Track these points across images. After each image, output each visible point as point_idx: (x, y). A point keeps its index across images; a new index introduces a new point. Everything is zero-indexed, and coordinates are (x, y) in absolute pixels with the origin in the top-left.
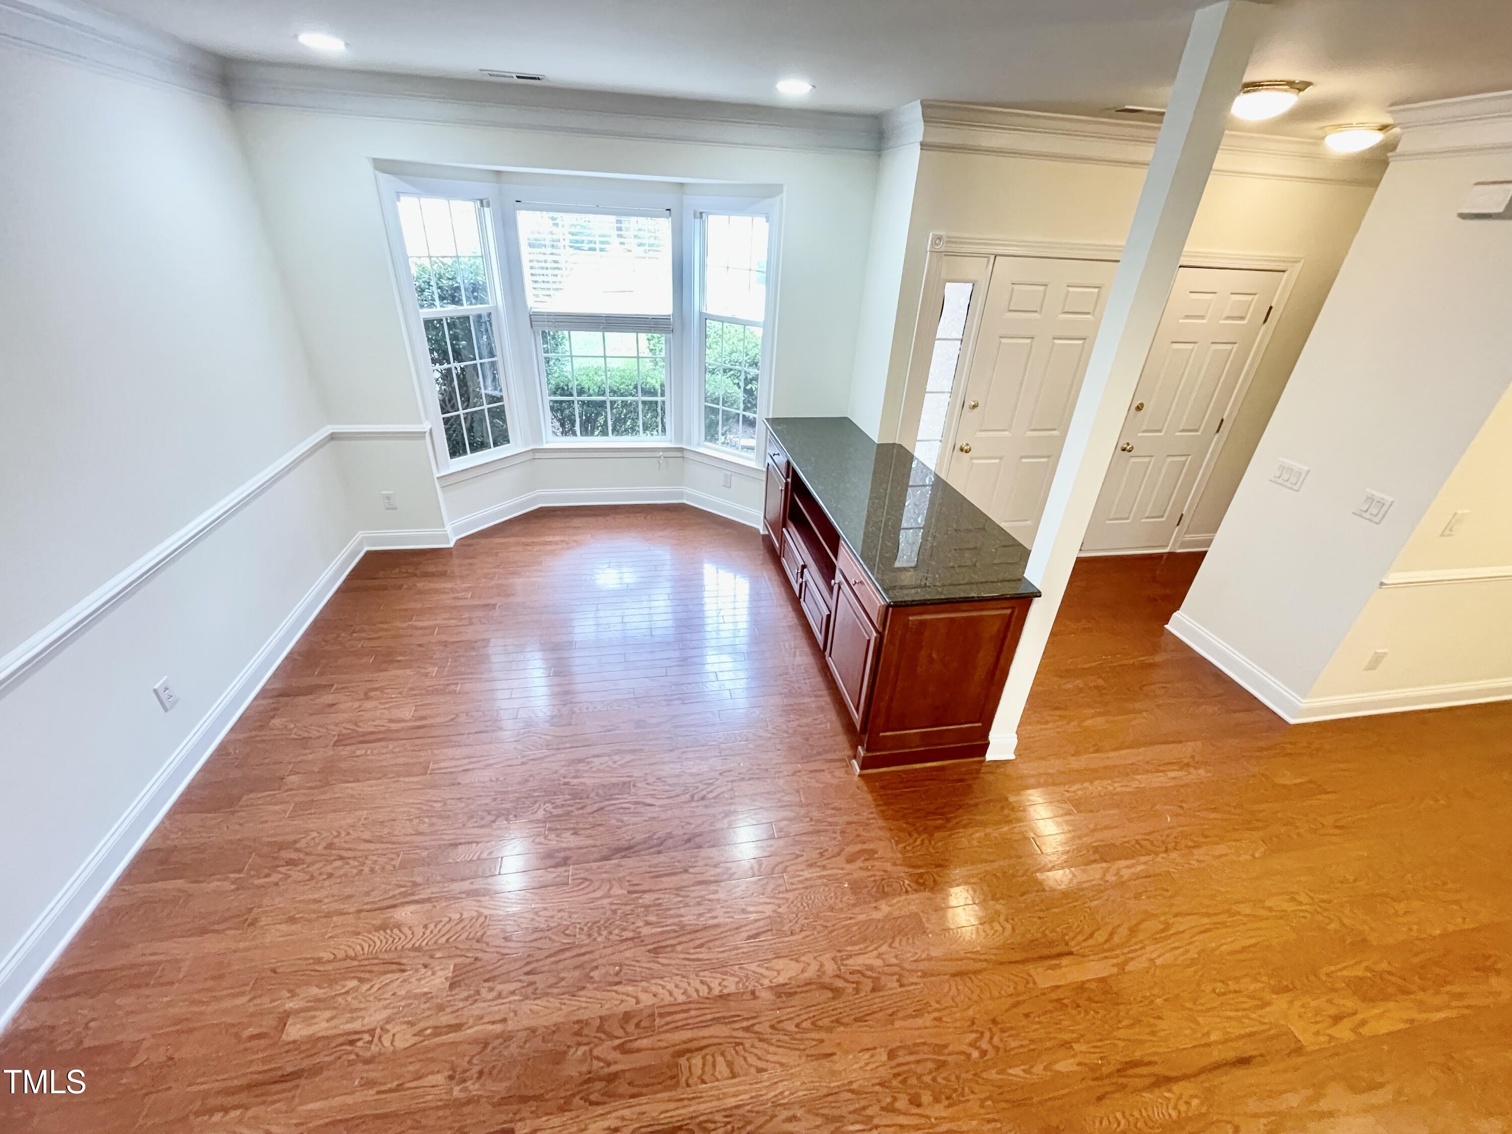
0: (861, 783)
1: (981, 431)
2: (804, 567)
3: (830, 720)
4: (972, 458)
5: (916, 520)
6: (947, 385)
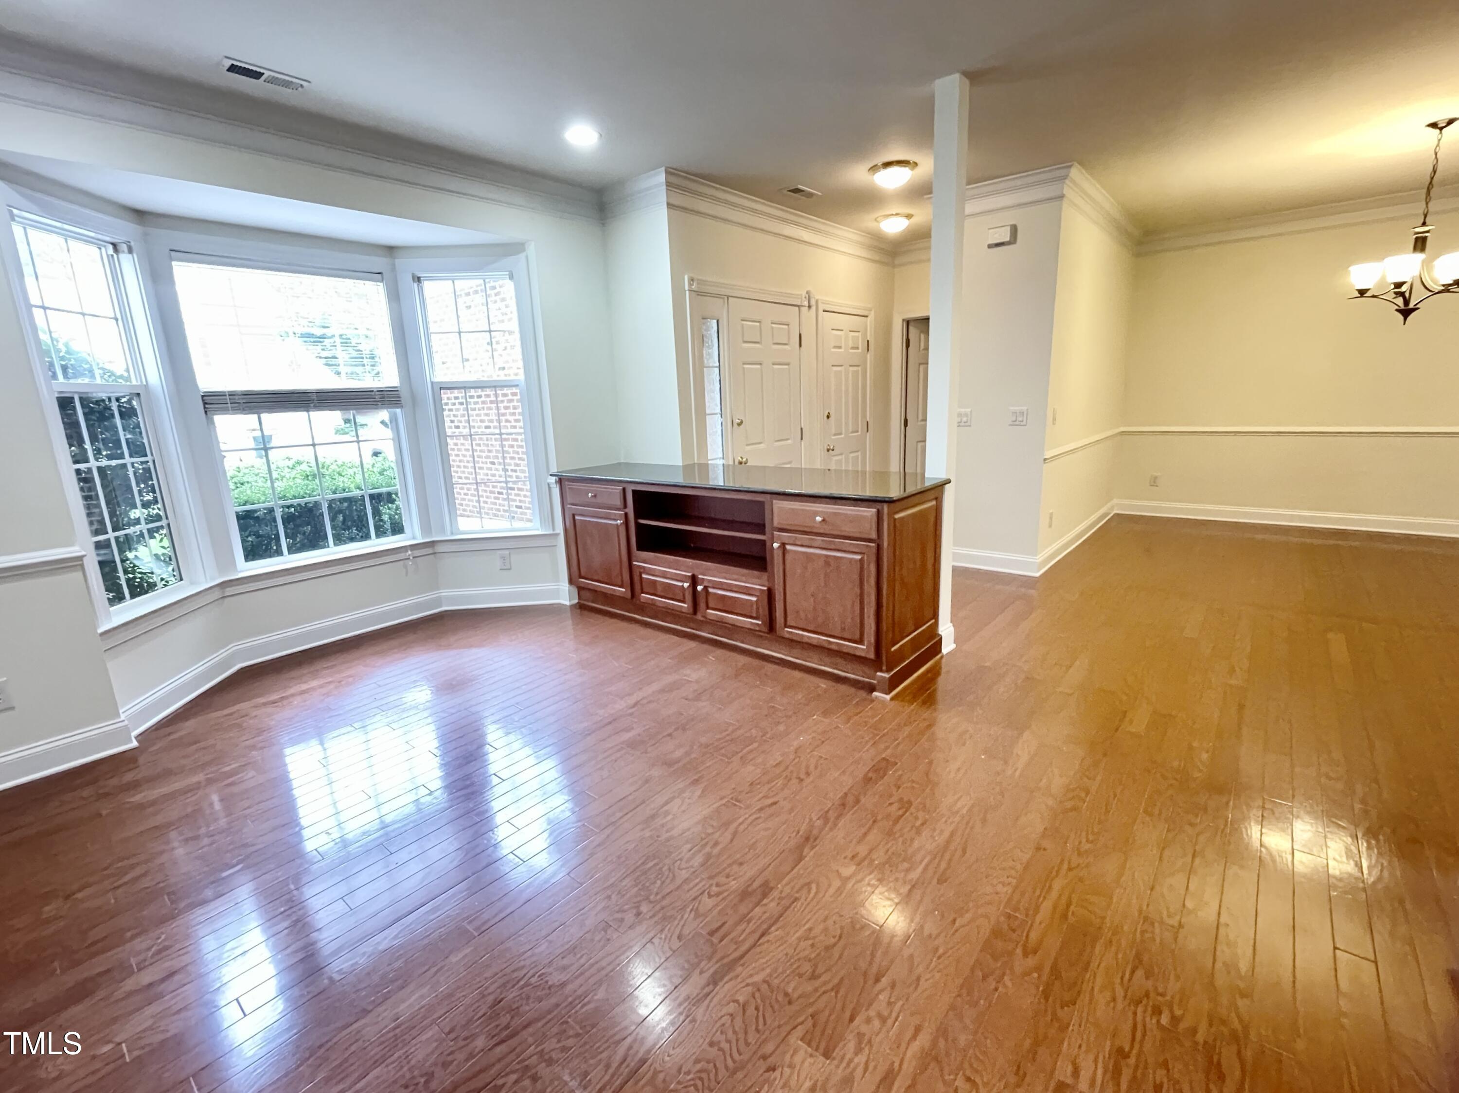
2: (693, 577)
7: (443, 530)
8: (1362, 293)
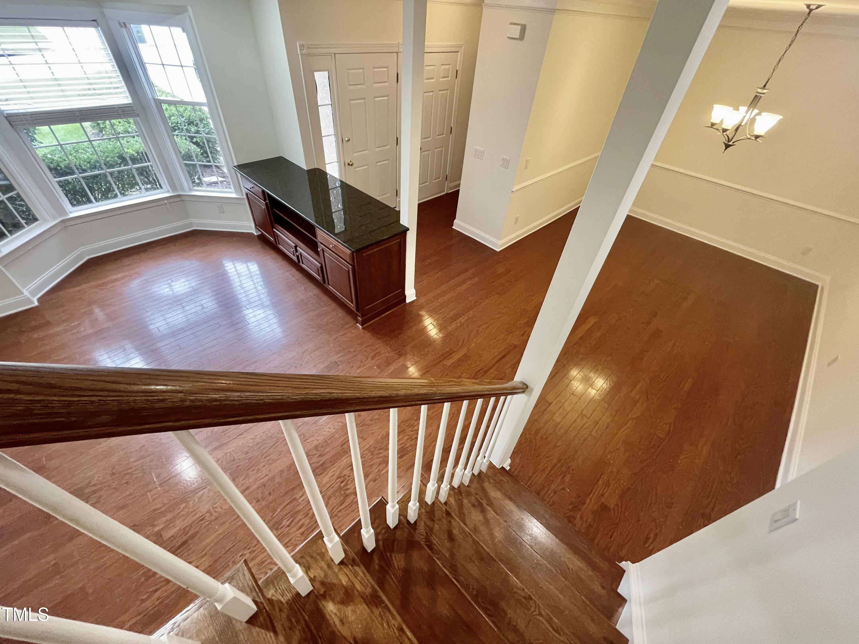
0: (363, 331)
1: (355, 153)
2: (296, 247)
3: (340, 313)
4: (355, 168)
5: (338, 207)
6: (331, 131)
7: (183, 189)
8: (713, 125)
